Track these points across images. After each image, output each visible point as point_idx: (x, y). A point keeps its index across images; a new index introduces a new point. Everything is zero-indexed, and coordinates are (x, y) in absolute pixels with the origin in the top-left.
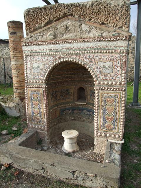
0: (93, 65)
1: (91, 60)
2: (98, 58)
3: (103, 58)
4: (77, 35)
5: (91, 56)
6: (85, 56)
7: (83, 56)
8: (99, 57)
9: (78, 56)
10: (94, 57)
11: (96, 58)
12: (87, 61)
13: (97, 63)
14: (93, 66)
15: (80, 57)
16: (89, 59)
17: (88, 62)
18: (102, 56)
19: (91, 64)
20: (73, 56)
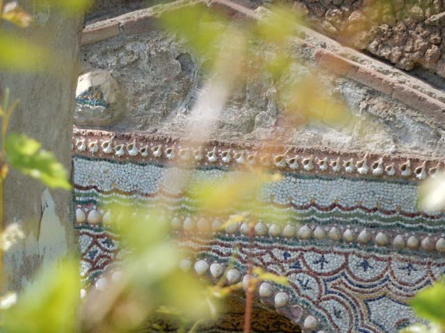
0: (337, 314)
1: (330, 285)
2: (369, 274)
3: (402, 275)
4: (257, 119)
5: (334, 262)
6: (294, 255)
7: (286, 255)
8: (377, 268)
9: (256, 251)
10: (345, 266)
11: (360, 273)
12: (305, 287)
13: (362, 307)
14: (339, 323)
15: (267, 258)
16: (316, 275)
17: (313, 294)
18: (395, 265)
19: (331, 305)
20: (222, 249)
